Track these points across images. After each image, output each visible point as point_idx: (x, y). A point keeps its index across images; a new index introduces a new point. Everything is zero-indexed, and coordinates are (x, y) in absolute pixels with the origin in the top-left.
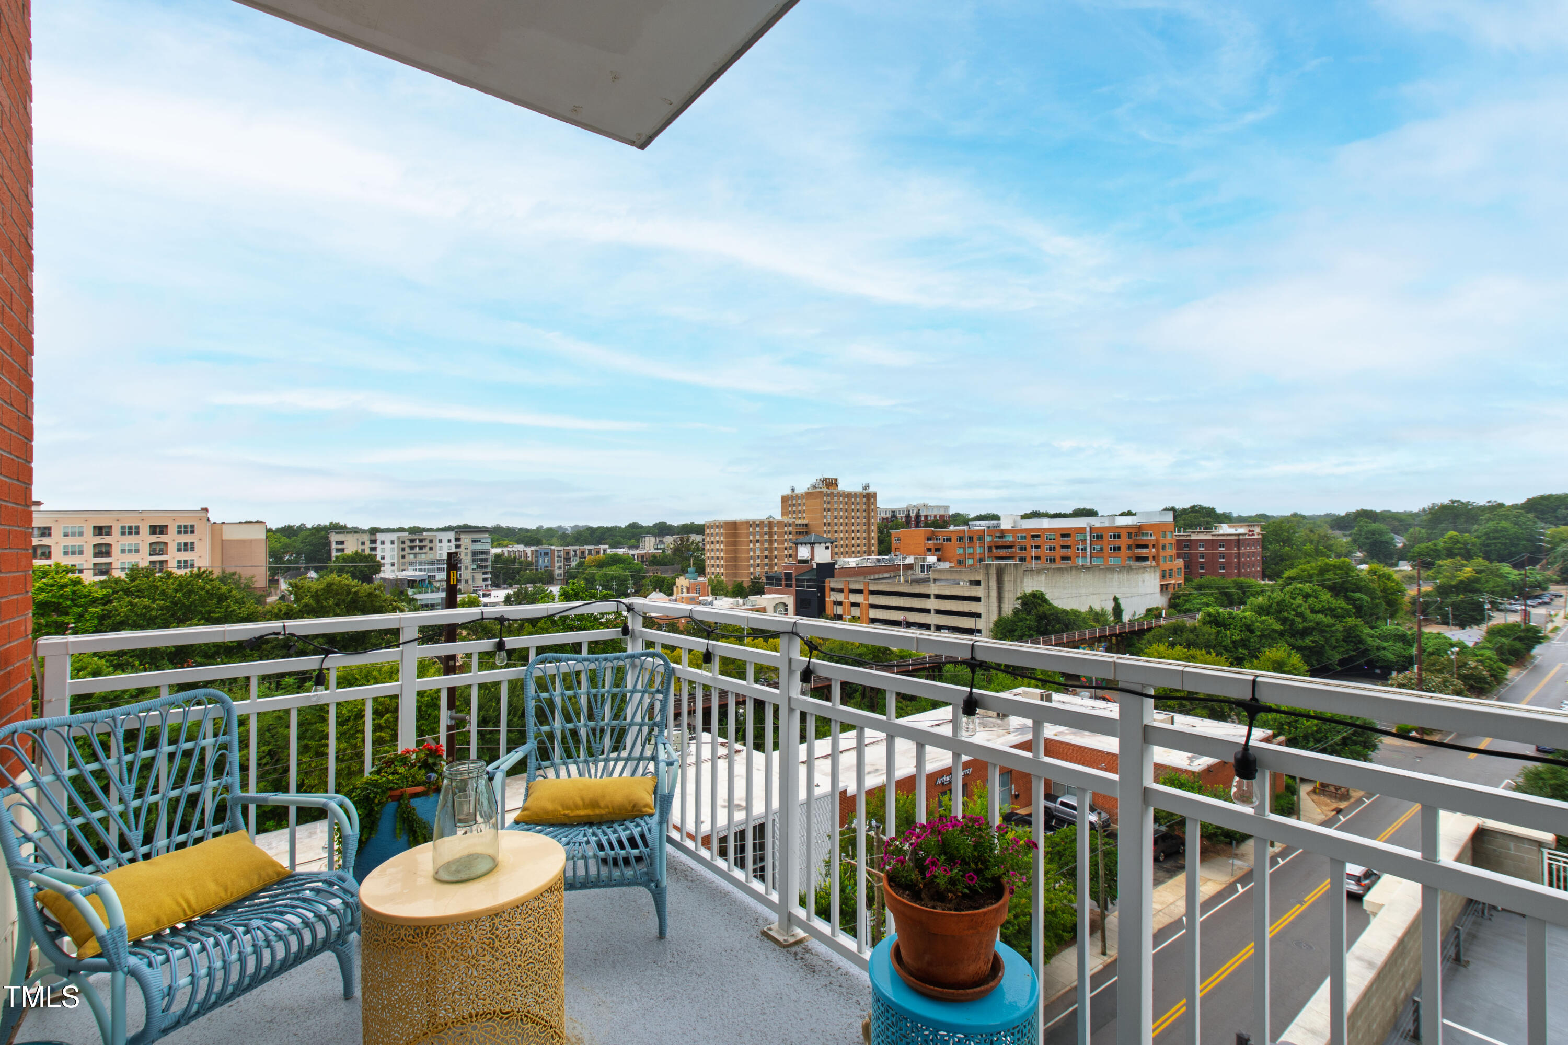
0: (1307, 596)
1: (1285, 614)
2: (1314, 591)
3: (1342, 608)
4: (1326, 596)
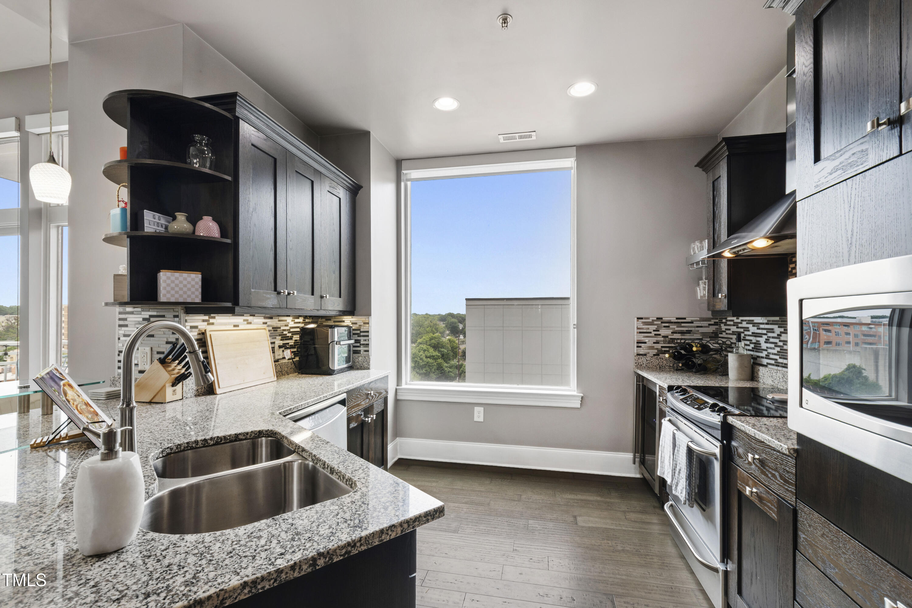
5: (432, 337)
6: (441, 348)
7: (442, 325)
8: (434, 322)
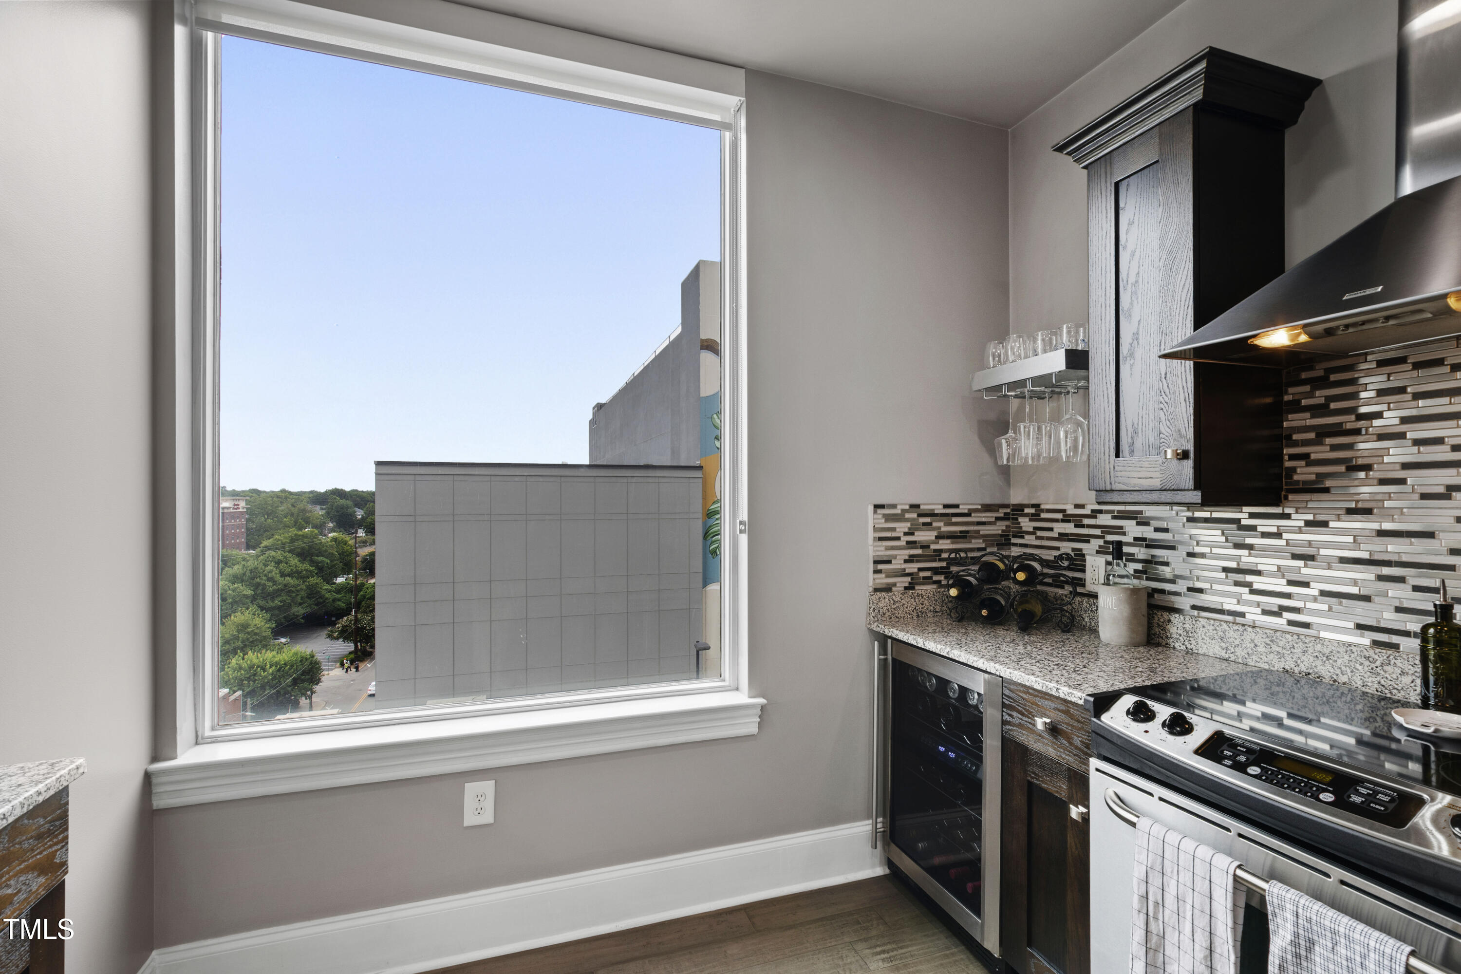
0: (279, 562)
1: (258, 580)
2: (285, 557)
3: (306, 570)
4: (294, 561)
5: (296, 535)
6: (318, 556)
7: (319, 511)
8: (301, 506)
